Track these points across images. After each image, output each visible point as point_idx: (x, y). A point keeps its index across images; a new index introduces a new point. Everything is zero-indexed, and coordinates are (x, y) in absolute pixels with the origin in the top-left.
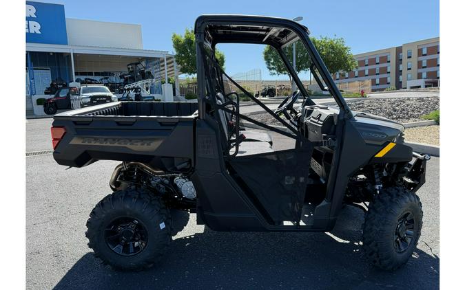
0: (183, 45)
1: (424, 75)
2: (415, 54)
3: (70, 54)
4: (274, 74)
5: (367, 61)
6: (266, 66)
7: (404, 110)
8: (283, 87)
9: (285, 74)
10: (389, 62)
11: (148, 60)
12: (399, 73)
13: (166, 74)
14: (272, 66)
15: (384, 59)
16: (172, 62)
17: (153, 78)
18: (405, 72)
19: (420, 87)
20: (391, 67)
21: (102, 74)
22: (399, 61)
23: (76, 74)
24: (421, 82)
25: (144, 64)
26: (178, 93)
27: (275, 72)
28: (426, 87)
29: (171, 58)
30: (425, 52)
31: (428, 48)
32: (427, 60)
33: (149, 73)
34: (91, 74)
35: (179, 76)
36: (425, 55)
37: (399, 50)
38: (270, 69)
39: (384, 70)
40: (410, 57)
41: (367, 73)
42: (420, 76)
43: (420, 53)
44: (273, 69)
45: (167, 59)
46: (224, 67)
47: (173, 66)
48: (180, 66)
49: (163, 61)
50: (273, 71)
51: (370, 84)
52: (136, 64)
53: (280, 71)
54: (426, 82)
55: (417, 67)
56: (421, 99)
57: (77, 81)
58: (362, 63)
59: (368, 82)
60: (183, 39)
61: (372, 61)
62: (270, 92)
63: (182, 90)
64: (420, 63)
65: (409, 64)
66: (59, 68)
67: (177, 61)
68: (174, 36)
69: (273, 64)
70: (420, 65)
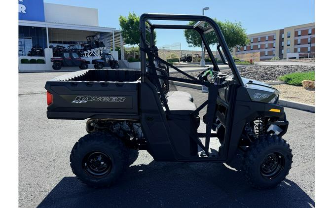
0: (127, 24)
1: (299, 50)
2: (292, 35)
3: (46, 28)
4: (191, 46)
5: (259, 39)
6: (186, 40)
7: (273, 74)
8: (198, 56)
9: (199, 46)
10: (275, 40)
11: (102, 34)
12: (281, 48)
13: (114, 44)
14: (190, 41)
15: (271, 38)
16: (119, 36)
17: (105, 46)
18: (285, 47)
19: (295, 58)
20: (276, 44)
21: (68, 43)
22: (282, 40)
23: (50, 42)
24: (297, 55)
25: (99, 36)
26: (122, 57)
27: (192, 45)
28: (300, 58)
29: (118, 33)
30: (299, 33)
31: (302, 31)
32: (301, 39)
33: (102, 43)
34: (61, 42)
35: (124, 46)
36: (300, 36)
37: (282, 32)
38: (189, 43)
39: (272, 46)
40: (289, 37)
41: (259, 47)
42: (296, 51)
43: (296, 34)
44: (191, 42)
45: (115, 34)
46: (155, 40)
47: (120, 39)
48: (124, 39)
49: (112, 35)
50: (190, 44)
51: (259, 55)
52: (93, 36)
53: (195, 44)
54: (300, 55)
55: (294, 44)
56: (286, 67)
57: (50, 47)
58: (256, 40)
59: (258, 53)
60: (127, 20)
61: (263, 39)
62: (188, 59)
63: (126, 55)
64: (296, 41)
65: (289, 42)
66: (38, 38)
67: (122, 35)
68: (121, 17)
69: (191, 39)
70: (296, 43)
